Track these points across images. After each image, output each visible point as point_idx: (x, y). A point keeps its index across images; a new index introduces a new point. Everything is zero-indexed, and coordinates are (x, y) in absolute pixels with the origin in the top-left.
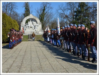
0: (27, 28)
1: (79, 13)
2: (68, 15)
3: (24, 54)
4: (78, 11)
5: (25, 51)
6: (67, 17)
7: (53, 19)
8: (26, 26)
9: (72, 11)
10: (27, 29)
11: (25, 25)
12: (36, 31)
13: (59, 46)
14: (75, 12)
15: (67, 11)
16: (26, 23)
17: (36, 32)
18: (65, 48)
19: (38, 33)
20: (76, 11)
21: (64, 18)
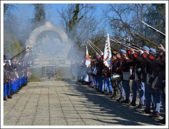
0: (40, 52)
1: (155, 19)
2: (128, 22)
3: (33, 111)
4: (151, 13)
5: (35, 104)
6: (126, 26)
7: (97, 31)
8: (38, 47)
9: (139, 13)
10: (39, 54)
11: (36, 46)
12: (59, 59)
13: (110, 92)
14: (144, 17)
15: (126, 14)
16: (36, 42)
17: (60, 61)
18: (121, 97)
19: (63, 64)
20: (147, 13)
21: (121, 29)
